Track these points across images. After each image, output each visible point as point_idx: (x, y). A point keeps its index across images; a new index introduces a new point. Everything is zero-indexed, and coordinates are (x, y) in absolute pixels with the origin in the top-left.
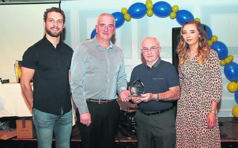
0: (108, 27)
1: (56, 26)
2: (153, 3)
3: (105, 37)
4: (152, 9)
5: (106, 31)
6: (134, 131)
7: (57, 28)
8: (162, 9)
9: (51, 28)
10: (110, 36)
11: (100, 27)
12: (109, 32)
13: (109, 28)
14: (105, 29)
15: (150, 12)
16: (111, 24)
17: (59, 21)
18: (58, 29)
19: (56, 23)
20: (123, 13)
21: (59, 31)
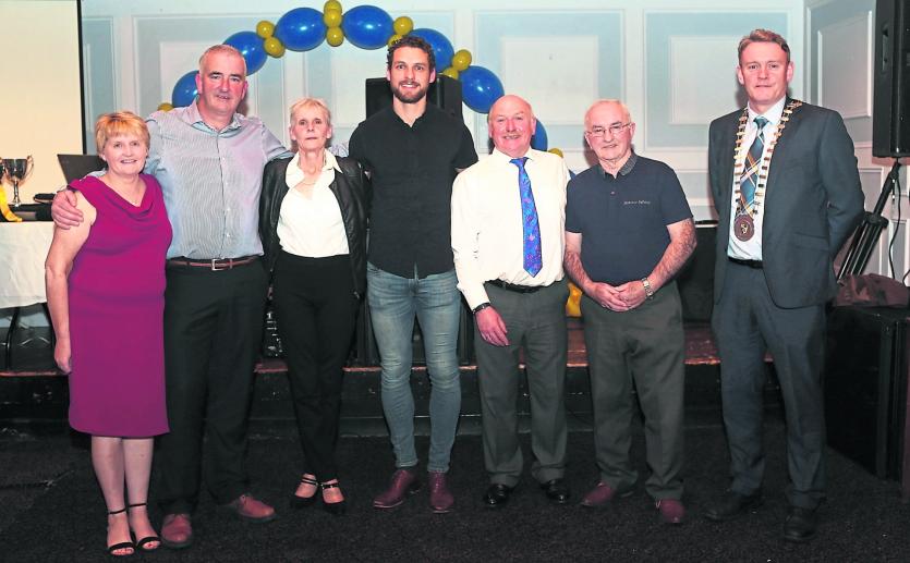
0: (228, 81)
1: (410, 77)
2: (345, 9)
3: (222, 105)
4: (340, 26)
5: (225, 89)
6: (272, 348)
7: (413, 83)
8: (370, 27)
9: (401, 83)
10: (234, 103)
11: (208, 80)
12: (233, 93)
13: (232, 83)
14: (222, 84)
15: (335, 34)
16: (238, 72)
17: (418, 67)
18: (416, 85)
19: (410, 71)
20: (262, 35)
21: (418, 89)
